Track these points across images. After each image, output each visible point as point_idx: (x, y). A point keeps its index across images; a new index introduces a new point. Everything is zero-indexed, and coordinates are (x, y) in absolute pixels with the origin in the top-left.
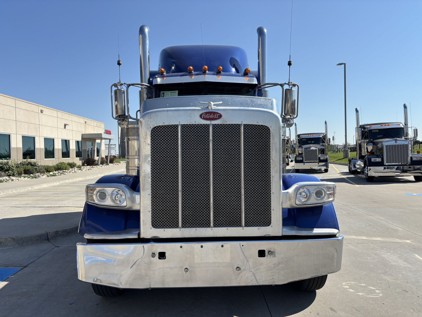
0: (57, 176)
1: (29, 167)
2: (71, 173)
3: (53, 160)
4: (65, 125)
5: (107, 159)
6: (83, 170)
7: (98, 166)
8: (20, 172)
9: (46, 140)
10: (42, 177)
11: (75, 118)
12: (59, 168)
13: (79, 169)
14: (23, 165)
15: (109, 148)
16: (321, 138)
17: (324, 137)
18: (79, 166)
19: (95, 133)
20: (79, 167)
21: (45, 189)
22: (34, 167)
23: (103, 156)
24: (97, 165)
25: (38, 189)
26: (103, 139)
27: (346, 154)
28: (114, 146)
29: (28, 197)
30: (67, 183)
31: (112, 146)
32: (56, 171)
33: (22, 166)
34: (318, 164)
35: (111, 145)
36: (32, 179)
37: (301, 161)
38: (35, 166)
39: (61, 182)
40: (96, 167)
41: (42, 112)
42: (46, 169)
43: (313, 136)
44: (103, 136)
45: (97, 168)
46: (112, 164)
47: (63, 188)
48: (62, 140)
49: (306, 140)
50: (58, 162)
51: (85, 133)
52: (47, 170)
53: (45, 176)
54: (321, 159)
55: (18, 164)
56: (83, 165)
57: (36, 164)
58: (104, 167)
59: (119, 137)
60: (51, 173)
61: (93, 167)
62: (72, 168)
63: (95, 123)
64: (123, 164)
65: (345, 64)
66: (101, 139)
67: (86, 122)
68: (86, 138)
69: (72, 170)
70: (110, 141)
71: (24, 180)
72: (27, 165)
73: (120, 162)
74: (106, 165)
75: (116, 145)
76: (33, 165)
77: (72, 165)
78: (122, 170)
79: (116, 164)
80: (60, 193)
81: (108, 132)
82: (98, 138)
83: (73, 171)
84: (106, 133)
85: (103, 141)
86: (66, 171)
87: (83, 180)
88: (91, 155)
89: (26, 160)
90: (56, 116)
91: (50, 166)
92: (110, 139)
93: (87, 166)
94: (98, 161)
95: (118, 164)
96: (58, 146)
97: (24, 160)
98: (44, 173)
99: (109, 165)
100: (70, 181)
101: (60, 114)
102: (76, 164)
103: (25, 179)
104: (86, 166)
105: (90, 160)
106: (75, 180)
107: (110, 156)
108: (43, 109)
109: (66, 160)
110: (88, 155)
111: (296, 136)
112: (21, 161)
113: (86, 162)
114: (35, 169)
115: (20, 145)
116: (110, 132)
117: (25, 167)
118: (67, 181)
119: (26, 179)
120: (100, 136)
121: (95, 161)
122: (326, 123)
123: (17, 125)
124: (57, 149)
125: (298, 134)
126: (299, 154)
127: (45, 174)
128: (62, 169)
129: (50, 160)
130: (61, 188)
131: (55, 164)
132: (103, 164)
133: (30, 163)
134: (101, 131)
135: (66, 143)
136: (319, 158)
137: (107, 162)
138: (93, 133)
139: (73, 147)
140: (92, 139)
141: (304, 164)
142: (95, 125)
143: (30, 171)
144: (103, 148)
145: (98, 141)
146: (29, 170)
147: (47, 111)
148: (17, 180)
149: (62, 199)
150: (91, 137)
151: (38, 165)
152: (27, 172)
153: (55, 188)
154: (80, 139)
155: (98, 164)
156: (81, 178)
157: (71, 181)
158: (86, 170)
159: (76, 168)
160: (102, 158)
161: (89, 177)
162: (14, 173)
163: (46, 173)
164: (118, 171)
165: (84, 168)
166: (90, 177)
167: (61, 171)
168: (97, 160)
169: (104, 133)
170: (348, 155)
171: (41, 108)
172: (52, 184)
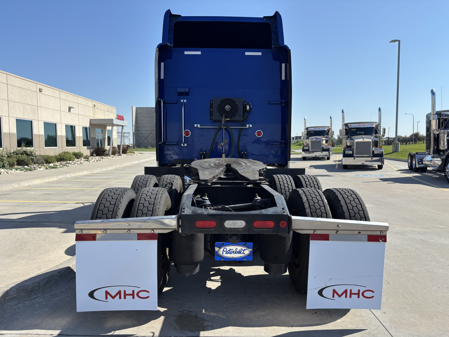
0: (58, 168)
1: (24, 157)
2: (76, 164)
3: (55, 148)
4: (70, 108)
5: (119, 149)
6: (91, 161)
7: (108, 157)
8: (11, 163)
9: (46, 125)
10: (39, 169)
11: (82, 100)
12: (61, 158)
13: (86, 160)
14: (17, 154)
15: (121, 136)
16: (374, 127)
17: (377, 126)
18: (87, 156)
19: (105, 118)
20: (87, 158)
21: (37, 186)
22: (30, 157)
23: (115, 145)
24: (107, 155)
25: (28, 186)
26: (114, 125)
27: (396, 148)
28: (127, 135)
29: (8, 199)
30: (68, 177)
31: (125, 135)
32: (58, 162)
33: (15, 156)
34: (372, 159)
35: (124, 133)
36: (26, 172)
37: (351, 156)
38: (31, 155)
39: (60, 177)
40: (106, 157)
41: (40, 90)
42: (45, 160)
43: (364, 125)
44: (115, 122)
45: (107, 159)
46: (126, 155)
47: (61, 185)
48: (66, 126)
49: (355, 130)
50: (61, 152)
51: (94, 118)
52: (47, 160)
53: (43, 168)
54: (375, 153)
55: (10, 154)
56: (92, 155)
57: (33, 153)
58: (116, 157)
59: (133, 125)
60: (51, 165)
61: (103, 158)
62: (78, 159)
63: (106, 107)
64: (138, 154)
65: (399, 41)
66: (113, 125)
67: (94, 106)
68: (95, 124)
69: (78, 161)
70: (122, 128)
71: (16, 173)
72: (22, 155)
73: (134, 153)
74: (118, 155)
75: (129, 133)
76: (29, 155)
77: (78, 156)
78: (136, 162)
79: (129, 155)
80: (54, 192)
81: (120, 118)
82: (108, 124)
83: (79, 163)
84: (118, 119)
85: (115, 128)
86: (70, 162)
87: (89, 174)
88: (101, 144)
89: (20, 148)
90: (59, 97)
91: (51, 156)
92: (123, 126)
93: (97, 156)
94: (109, 151)
95: (131, 155)
96: (61, 132)
97: (18, 148)
98: (43, 164)
99: (121, 155)
100: (71, 176)
101: (64, 95)
102: (82, 154)
103: (16, 171)
104: (95, 156)
105: (99, 150)
106: (78, 175)
107: (123, 146)
108: (41, 87)
109: (71, 149)
110: (98, 144)
111: (343, 125)
112: (15, 149)
113: (95, 152)
114: (31, 159)
115: (14, 130)
116: (123, 117)
117: (19, 157)
118: (68, 176)
119: (18, 171)
120: (110, 122)
121: (105, 151)
122: (380, 110)
123: (9, 106)
124: (60, 136)
125: (346, 122)
126: (348, 147)
127: (44, 166)
128: (66, 160)
129: (52, 149)
130: (58, 185)
131: (57, 154)
132: (115, 154)
133: (25, 153)
134: (113, 116)
135: (71, 129)
136: (373, 152)
137: (119, 152)
138: (103, 118)
139: (79, 134)
140: (103, 126)
141: (354, 159)
142: (106, 109)
143: (25, 162)
144: (115, 136)
145: (109, 128)
146: (23, 161)
147: (47, 90)
148: (6, 173)
149: (52, 203)
150: (100, 123)
151: (35, 154)
152: (21, 163)
153: (50, 185)
154: (87, 125)
155: (109, 154)
156: (86, 172)
157: (73, 175)
158: (94, 161)
159: (82, 159)
160: (114, 148)
161: (96, 170)
162: (3, 164)
163: (45, 164)
164: (132, 163)
165: (92, 159)
166: (98, 170)
167: (64, 162)
168: (108, 149)
169: (116, 118)
170: (399, 149)
171: (39, 86)
172: (47, 180)
